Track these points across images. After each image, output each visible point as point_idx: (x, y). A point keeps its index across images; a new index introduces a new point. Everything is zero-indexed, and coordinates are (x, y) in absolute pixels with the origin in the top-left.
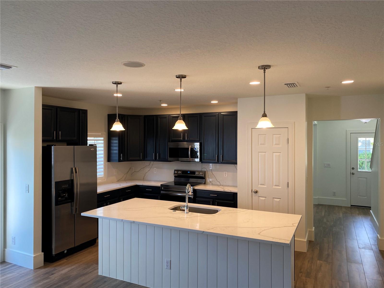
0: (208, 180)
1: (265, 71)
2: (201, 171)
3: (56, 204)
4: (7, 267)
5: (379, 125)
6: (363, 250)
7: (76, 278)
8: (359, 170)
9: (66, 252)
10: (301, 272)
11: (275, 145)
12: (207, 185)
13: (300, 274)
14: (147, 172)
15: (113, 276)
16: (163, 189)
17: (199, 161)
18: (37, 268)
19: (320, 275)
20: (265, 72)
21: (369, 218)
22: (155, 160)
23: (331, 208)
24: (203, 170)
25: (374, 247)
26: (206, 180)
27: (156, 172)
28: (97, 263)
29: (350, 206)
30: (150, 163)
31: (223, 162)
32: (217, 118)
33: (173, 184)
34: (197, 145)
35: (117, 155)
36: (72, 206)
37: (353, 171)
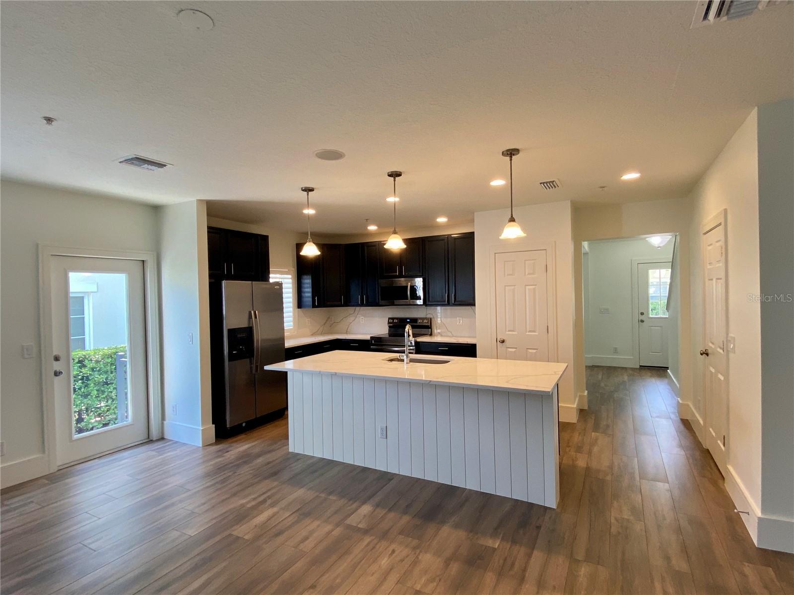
0: (436, 331)
1: (511, 157)
2: (426, 318)
3: (230, 360)
4: (167, 444)
5: (677, 251)
6: (657, 419)
7: (259, 455)
8: (651, 316)
9: (244, 425)
10: (569, 447)
11: (528, 275)
12: (434, 336)
13: (568, 449)
14: (351, 323)
15: (308, 453)
16: (373, 342)
17: (422, 304)
18: (206, 445)
19: (596, 449)
20: (511, 160)
21: (666, 381)
22: (362, 305)
23: (611, 370)
24: (428, 316)
25: (673, 416)
26: (433, 330)
27: (363, 322)
28: (287, 437)
29: (639, 367)
30: (355, 309)
31: (456, 303)
32: (446, 244)
33: (387, 336)
34: (419, 282)
35: (310, 299)
36: (251, 363)
37: (642, 317)
